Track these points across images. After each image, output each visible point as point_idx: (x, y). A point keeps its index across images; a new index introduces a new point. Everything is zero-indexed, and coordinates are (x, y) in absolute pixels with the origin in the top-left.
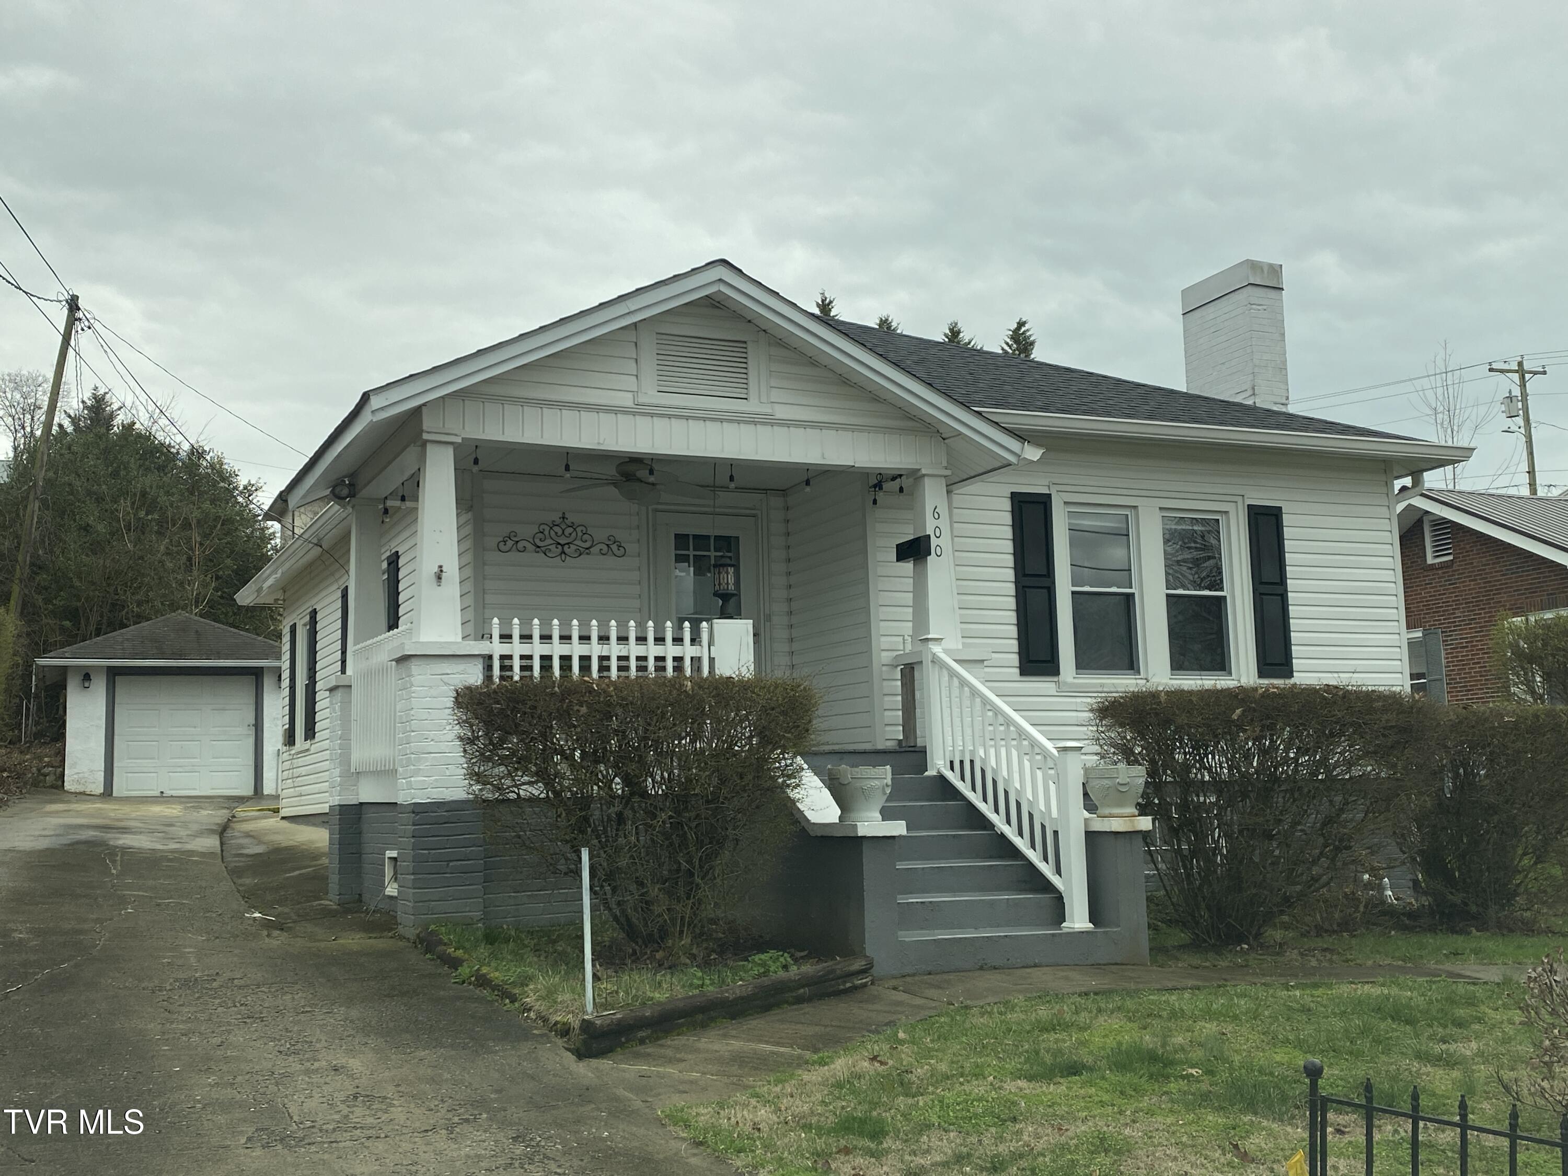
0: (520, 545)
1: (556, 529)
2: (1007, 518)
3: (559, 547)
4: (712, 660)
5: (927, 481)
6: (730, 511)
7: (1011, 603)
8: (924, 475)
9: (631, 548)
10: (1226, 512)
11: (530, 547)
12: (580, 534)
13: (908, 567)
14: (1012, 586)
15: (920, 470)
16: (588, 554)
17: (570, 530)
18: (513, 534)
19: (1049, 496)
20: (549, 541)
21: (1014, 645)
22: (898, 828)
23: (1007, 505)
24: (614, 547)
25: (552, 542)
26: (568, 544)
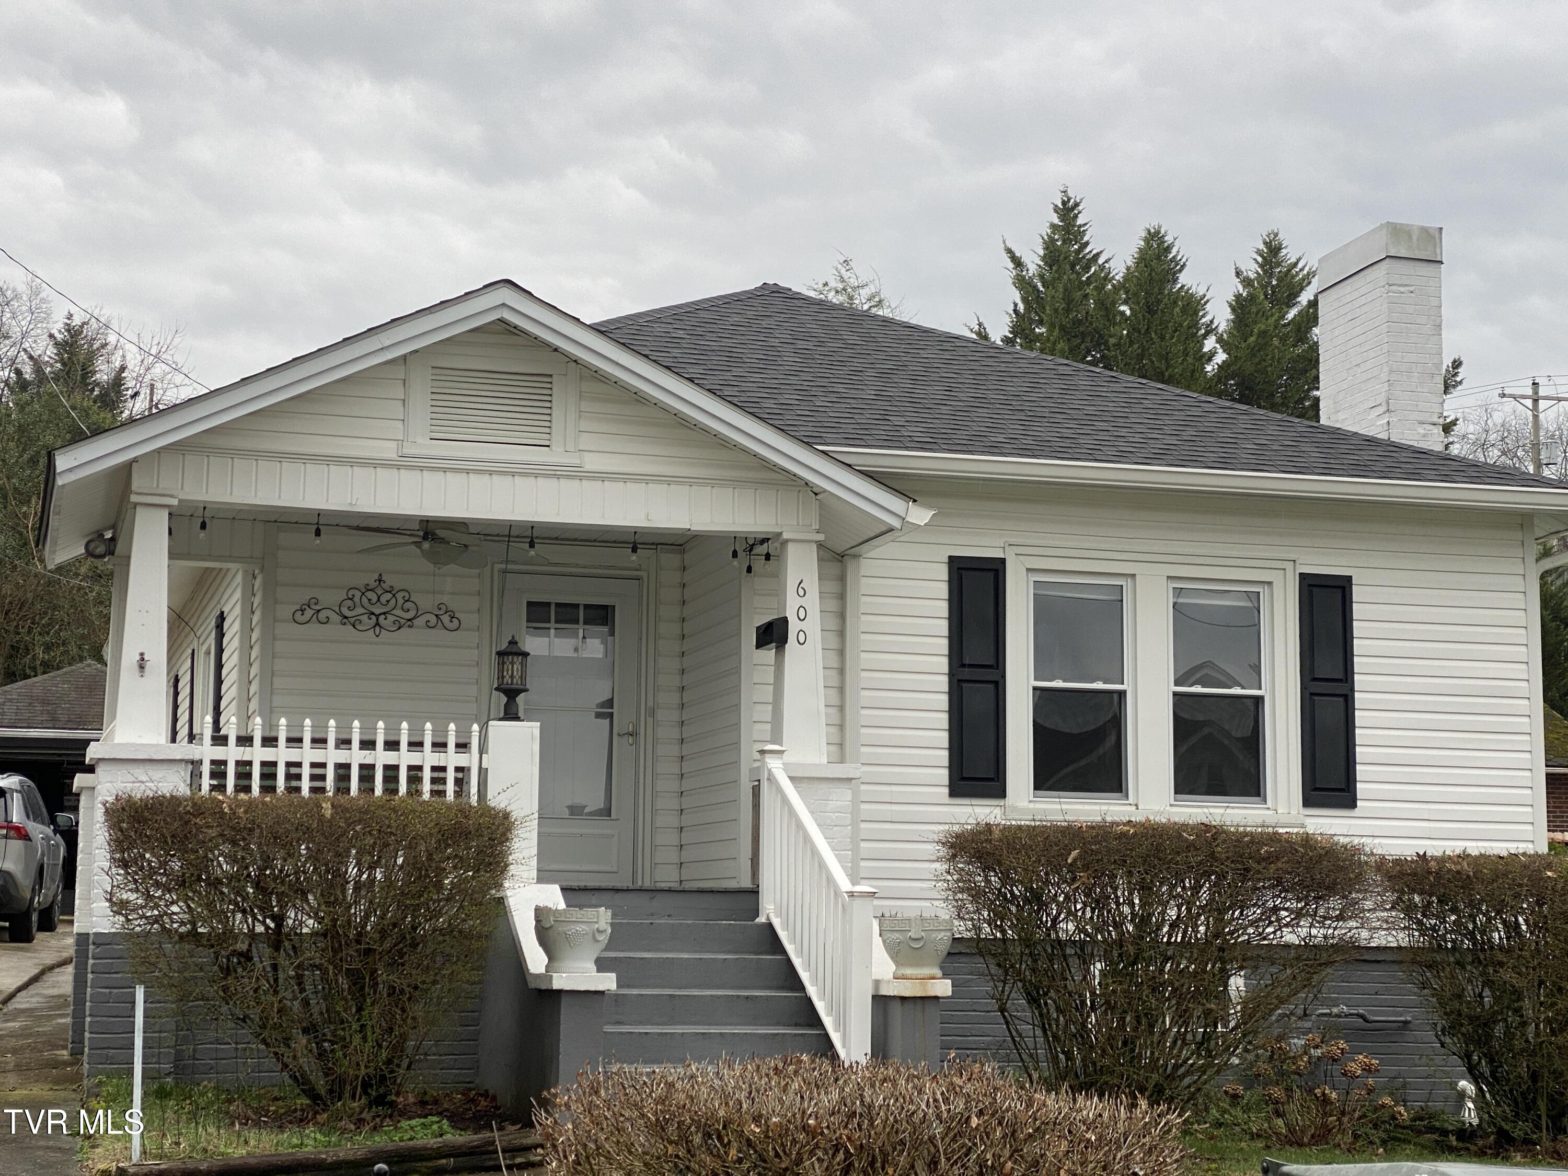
0: (322, 615)
1: (370, 594)
2: (943, 590)
3: (373, 617)
4: (483, 773)
5: (791, 547)
6: (605, 572)
7: (943, 701)
8: (787, 541)
9: (469, 620)
10: (1270, 583)
11: (336, 618)
12: (401, 601)
13: (768, 654)
14: (945, 679)
15: (781, 533)
16: (409, 626)
17: (389, 596)
18: (313, 601)
19: (1003, 561)
20: (361, 610)
21: (943, 756)
22: (608, 982)
23: (943, 572)
24: (446, 618)
25: (363, 611)
26: (384, 613)
